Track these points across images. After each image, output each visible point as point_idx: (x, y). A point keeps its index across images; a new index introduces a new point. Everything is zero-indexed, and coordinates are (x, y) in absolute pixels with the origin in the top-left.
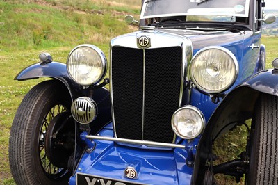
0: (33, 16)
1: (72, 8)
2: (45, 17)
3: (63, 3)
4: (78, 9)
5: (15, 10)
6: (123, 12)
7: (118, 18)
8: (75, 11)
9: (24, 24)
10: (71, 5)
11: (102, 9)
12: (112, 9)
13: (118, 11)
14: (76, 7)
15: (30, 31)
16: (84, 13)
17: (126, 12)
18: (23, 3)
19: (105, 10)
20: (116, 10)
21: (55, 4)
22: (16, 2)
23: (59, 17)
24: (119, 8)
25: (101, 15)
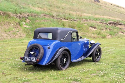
0: (43, 23)
1: (61, 18)
2: (49, 24)
3: (57, 16)
4: (65, 19)
5: (36, 21)
7: (84, 23)
10: (61, 17)
13: (86, 19)
14: (63, 18)
16: (67, 21)
17: (90, 20)
18: (39, 17)
19: (78, 19)
20: (85, 19)
21: (53, 17)
22: (36, 17)
23: (55, 23)
24: (86, 18)
25: (76, 22)
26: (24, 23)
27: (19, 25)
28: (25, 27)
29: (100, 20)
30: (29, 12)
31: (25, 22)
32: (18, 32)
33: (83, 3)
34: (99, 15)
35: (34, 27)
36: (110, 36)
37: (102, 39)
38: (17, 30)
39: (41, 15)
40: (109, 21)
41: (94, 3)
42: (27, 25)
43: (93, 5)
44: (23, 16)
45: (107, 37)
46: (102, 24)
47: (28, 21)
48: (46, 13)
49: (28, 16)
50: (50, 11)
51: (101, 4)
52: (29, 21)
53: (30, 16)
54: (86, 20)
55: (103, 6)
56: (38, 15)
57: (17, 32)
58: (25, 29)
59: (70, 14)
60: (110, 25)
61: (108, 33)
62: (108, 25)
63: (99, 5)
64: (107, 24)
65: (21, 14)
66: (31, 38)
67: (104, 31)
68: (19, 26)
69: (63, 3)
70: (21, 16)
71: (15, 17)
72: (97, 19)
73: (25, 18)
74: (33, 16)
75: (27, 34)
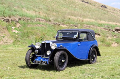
0: (37, 28)
1: (59, 23)
2: (43, 29)
3: (55, 21)
5: (28, 25)
6: (92, 26)
8: (61, 25)
9: (32, 33)
11: (77, 24)
12: (84, 24)
14: (62, 23)
15: (34, 36)
16: (67, 26)
17: (93, 26)
18: (32, 21)
19: (79, 25)
20: (87, 24)
21: (50, 21)
22: (29, 21)
23: (51, 29)
24: (89, 23)
25: (77, 27)
26: (13, 28)
27: (6, 29)
28: (14, 32)
29: (106, 26)
30: (20, 16)
31: (15, 26)
32: (4, 37)
33: (88, 8)
34: (105, 21)
35: (25, 32)
36: (116, 44)
37: (105, 47)
38: (3, 36)
39: (36, 19)
40: (115, 28)
41: (101, 8)
42: (17, 30)
43: (98, 11)
44: (13, 20)
45: (112, 45)
46: (107, 30)
47: (18, 25)
48: (42, 17)
49: (20, 19)
50: (46, 15)
51: (109, 10)
52: (20, 25)
53: (22, 20)
54: (88, 26)
55: (111, 12)
56: (31, 19)
57: (2, 38)
58: (14, 34)
59: (69, 19)
60: (117, 32)
61: (114, 41)
62: (114, 32)
63: (106, 11)
64: (114, 30)
65: (10, 17)
66: (20, 44)
67: (109, 38)
68: (6, 31)
69: (65, 8)
70: (10, 19)
71: (2, 20)
72: (101, 25)
73: (15, 22)
74: (25, 20)
75: (15, 40)
